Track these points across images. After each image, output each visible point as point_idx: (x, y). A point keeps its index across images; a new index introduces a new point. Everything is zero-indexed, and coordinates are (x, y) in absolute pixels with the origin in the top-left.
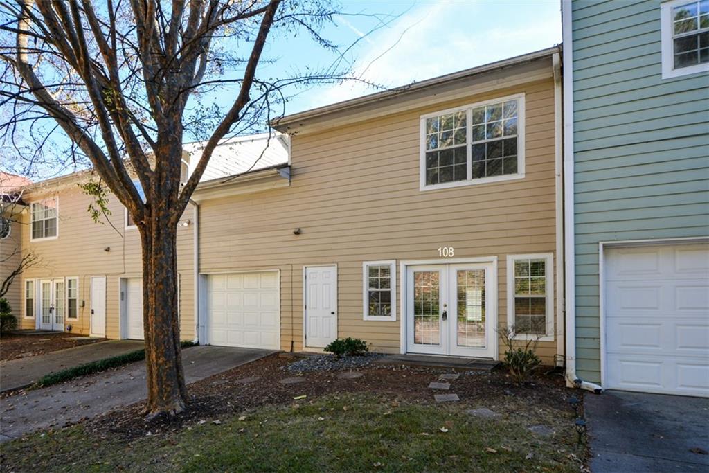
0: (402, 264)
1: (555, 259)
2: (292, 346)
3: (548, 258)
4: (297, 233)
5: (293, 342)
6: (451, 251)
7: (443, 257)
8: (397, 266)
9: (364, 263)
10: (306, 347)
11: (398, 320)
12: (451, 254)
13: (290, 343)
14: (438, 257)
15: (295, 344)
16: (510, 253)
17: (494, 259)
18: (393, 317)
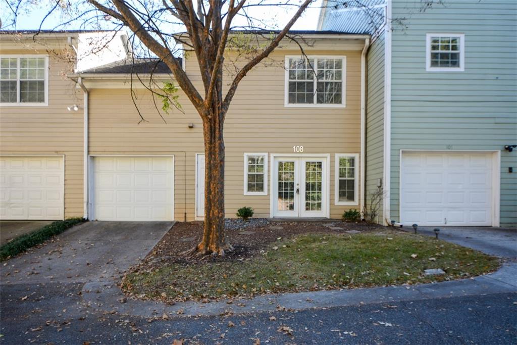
0: (272, 155)
1: (360, 157)
2: (185, 217)
3: (356, 156)
4: (191, 127)
5: (185, 213)
6: (301, 149)
7: (296, 152)
8: (269, 157)
9: (245, 153)
10: (197, 217)
11: (269, 195)
12: (302, 150)
13: (184, 215)
14: (293, 152)
15: (187, 215)
16: (337, 152)
17: (328, 155)
18: (265, 193)
